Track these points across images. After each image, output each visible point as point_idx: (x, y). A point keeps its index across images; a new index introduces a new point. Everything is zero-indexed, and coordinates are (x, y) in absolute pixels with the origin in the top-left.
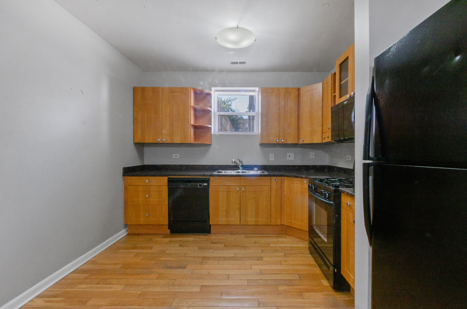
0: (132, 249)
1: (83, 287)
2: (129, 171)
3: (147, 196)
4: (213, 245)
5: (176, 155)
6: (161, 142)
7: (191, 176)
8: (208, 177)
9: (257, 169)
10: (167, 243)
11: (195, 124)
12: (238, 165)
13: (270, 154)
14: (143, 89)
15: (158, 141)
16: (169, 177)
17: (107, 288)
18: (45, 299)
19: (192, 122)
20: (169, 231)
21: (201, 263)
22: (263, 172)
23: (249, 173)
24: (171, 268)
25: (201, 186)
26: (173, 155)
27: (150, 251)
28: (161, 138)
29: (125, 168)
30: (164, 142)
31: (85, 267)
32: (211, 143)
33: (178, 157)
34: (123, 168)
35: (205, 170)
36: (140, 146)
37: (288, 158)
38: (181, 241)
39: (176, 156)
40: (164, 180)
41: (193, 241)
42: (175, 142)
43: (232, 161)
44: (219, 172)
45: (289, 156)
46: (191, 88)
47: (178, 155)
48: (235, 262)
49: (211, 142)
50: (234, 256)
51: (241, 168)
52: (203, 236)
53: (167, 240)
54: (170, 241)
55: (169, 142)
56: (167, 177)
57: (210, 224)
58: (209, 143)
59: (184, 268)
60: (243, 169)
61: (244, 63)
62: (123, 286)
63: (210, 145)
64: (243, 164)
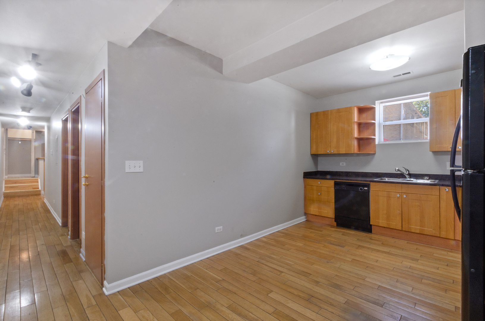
0: (309, 229)
1: (282, 239)
2: (307, 175)
3: (319, 194)
4: (371, 241)
5: (343, 163)
6: (330, 153)
7: (353, 180)
8: (369, 183)
9: (428, 178)
10: (333, 231)
11: (359, 137)
12: (404, 173)
14: (317, 114)
15: (328, 153)
16: (335, 180)
17: (295, 243)
18: (267, 239)
19: (356, 135)
20: (335, 224)
21: (357, 248)
22: (434, 181)
23: (416, 181)
24: (333, 244)
25: (362, 190)
26: (341, 163)
27: (320, 232)
28: (330, 149)
29: (305, 172)
30: (332, 153)
31: (283, 231)
33: (345, 165)
34: (304, 172)
36: (315, 157)
38: (344, 232)
40: (331, 183)
41: (354, 234)
42: (341, 153)
43: (396, 169)
44: (382, 179)
46: (354, 107)
47: (345, 163)
48: (388, 255)
49: (375, 151)
50: (388, 251)
51: (407, 176)
52: (364, 233)
53: (334, 229)
54: (335, 230)
55: (336, 152)
56: (334, 181)
57: (371, 224)
58: (373, 152)
59: (343, 247)
60: (410, 177)
61: (409, 73)
62: (303, 245)
63: (374, 154)
64: (410, 173)
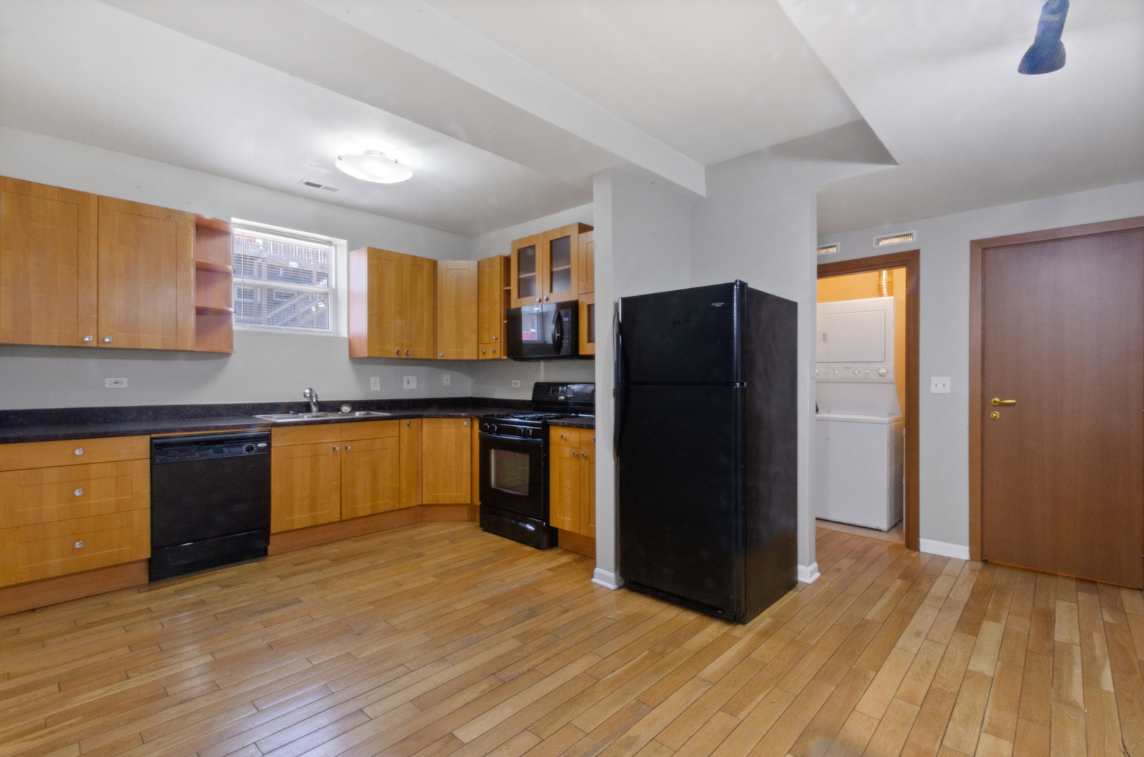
5: (117, 379)
6: (94, 345)
8: (264, 430)
9: (349, 409)
12: (308, 403)
13: (371, 378)
15: (84, 342)
16: (153, 436)
22: (368, 414)
25: (252, 449)
28: (94, 332)
30: (107, 345)
32: (228, 350)
33: (127, 386)
35: (216, 416)
37: (405, 386)
39: (116, 383)
45: (408, 382)
47: (125, 380)
49: (231, 347)
51: (314, 408)
56: (147, 439)
58: (223, 349)
60: (320, 410)
61: (334, 190)
63: (225, 355)
64: (319, 400)
